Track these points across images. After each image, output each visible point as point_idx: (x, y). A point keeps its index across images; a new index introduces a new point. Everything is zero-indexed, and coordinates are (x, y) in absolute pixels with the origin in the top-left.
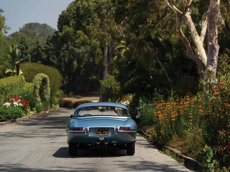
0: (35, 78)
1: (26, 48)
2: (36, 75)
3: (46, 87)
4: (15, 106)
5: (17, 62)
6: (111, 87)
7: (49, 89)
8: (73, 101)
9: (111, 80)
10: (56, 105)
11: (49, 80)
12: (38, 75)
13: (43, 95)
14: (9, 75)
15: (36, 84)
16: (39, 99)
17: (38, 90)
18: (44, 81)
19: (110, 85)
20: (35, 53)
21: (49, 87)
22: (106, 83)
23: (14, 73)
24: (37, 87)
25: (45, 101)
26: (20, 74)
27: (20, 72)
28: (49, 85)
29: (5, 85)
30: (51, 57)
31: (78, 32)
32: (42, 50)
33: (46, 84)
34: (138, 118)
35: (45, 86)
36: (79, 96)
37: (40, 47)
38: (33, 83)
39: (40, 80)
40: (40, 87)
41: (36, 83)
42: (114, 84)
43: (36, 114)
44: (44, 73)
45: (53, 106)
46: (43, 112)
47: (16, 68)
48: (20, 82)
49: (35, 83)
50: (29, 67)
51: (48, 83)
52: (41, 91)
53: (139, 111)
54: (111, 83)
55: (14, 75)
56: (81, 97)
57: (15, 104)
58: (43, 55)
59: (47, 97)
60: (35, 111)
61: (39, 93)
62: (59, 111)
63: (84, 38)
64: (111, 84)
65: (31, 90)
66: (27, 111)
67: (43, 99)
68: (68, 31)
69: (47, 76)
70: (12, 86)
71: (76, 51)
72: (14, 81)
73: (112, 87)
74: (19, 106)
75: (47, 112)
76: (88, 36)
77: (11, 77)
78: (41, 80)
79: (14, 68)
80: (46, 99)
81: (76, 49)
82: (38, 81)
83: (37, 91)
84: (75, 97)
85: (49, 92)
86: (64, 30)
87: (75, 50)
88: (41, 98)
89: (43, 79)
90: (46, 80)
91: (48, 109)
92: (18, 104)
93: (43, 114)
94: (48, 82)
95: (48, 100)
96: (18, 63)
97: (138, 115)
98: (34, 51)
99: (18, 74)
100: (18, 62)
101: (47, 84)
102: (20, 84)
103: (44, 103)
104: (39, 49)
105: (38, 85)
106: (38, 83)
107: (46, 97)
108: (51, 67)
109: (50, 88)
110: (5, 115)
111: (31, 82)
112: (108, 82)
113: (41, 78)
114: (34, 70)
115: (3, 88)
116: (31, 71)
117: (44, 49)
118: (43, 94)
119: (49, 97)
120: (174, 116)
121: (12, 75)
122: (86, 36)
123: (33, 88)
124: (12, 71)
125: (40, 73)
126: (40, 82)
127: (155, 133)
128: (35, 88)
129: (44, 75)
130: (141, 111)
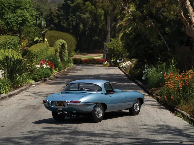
0: (56, 44)
1: (41, 14)
2: (56, 41)
3: (65, 51)
4: (44, 68)
5: (43, 32)
6: (114, 48)
7: (67, 52)
8: (82, 59)
10: (71, 63)
11: (66, 45)
12: (58, 40)
13: (63, 57)
14: (36, 42)
15: (57, 48)
16: (59, 60)
17: (59, 53)
18: (63, 46)
20: (49, 18)
21: (66, 50)
22: (110, 45)
23: (41, 41)
24: (58, 51)
25: (64, 61)
26: (45, 41)
27: (45, 40)
28: (66, 49)
29: (36, 51)
30: (62, 21)
31: (86, 3)
32: (54, 16)
33: (64, 48)
34: (144, 79)
35: (63, 49)
36: (85, 54)
37: (53, 13)
38: (54, 47)
39: (59, 45)
40: (60, 51)
41: (57, 47)
42: (116, 46)
43: (58, 72)
44: (62, 39)
45: (69, 65)
46: (63, 70)
47: (42, 36)
48: (46, 48)
50: (50, 34)
51: (66, 47)
53: (144, 74)
55: (41, 42)
56: (87, 54)
57: (44, 66)
58: (55, 20)
59: (66, 58)
60: (57, 70)
61: (59, 55)
62: (74, 69)
63: (92, 8)
64: (114, 46)
65: (53, 53)
66: (53, 71)
67: (62, 60)
68: (78, 3)
69: (65, 42)
70: (41, 51)
71: (82, 16)
72: (42, 47)
75: (66, 70)
76: (95, 6)
77: (39, 44)
78: (61, 44)
79: (41, 37)
80: (65, 60)
81: (83, 15)
82: (58, 46)
84: (81, 54)
85: (67, 54)
86: (75, 2)
87: (81, 15)
88: (61, 59)
89: (62, 44)
90: (64, 45)
91: (66, 68)
92: (47, 66)
93: (63, 72)
94: (66, 46)
95: (66, 61)
96: (44, 33)
97: (144, 76)
98: (48, 17)
99: (44, 41)
100: (44, 32)
101: (65, 48)
102: (46, 50)
103: (63, 63)
104: (52, 14)
105: (58, 49)
106: (58, 47)
107: (64, 58)
108: (67, 34)
109: (68, 51)
110: (39, 77)
111: (52, 47)
112: (112, 44)
113: (60, 43)
114: (54, 37)
115: (35, 54)
116: (52, 37)
117: (56, 15)
118: (62, 56)
119: (67, 58)
120: (181, 86)
121: (40, 42)
122: (93, 7)
123: (55, 51)
124: (39, 39)
125: (60, 39)
126: (60, 47)
127: (167, 98)
128: (56, 51)
129: (63, 41)
130: (146, 74)
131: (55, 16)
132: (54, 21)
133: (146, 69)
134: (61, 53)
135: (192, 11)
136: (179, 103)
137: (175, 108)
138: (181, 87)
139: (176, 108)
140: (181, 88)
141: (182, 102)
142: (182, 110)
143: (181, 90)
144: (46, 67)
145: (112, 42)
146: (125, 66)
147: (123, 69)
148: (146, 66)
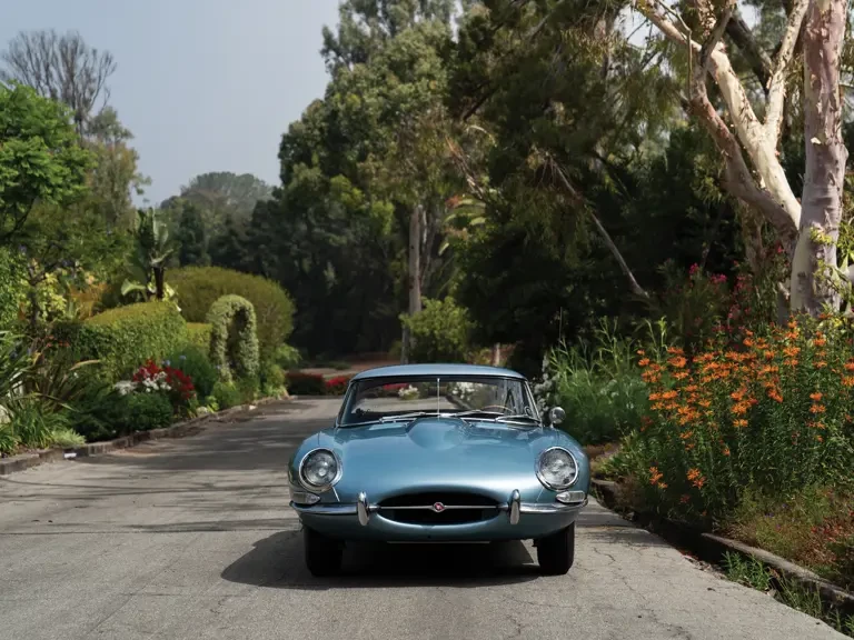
0: (214, 311)
1: (196, 235)
2: (216, 299)
3: (248, 335)
4: (148, 390)
5: (155, 261)
6: (432, 332)
7: (255, 339)
8: (325, 376)
9: (430, 312)
10: (277, 386)
11: (254, 315)
12: (223, 299)
13: (239, 359)
14: (130, 299)
15: (217, 326)
16: (225, 370)
17: (224, 343)
18: (240, 317)
19: (429, 327)
20: (222, 251)
21: (253, 335)
22: (418, 323)
23: (149, 294)
24: (220, 337)
25: (245, 376)
26: (166, 296)
27: (168, 290)
28: (254, 328)
29: (116, 326)
30: (266, 260)
31: (333, 180)
32: (240, 242)
33: (245, 326)
35: (243, 331)
36: (343, 364)
37: (236, 235)
38: (207, 322)
39: (227, 314)
40: (230, 337)
41: (218, 323)
42: (441, 324)
43: (216, 413)
44: (239, 293)
45: (270, 389)
46: (239, 408)
47: (153, 277)
48: (165, 320)
49: (213, 323)
50: (195, 278)
51: (251, 323)
52: (233, 348)
54: (431, 321)
55: (148, 300)
56: (348, 365)
57: (147, 384)
58: (245, 255)
59: (252, 364)
60: (215, 405)
61: (226, 354)
62: (286, 404)
63: (351, 194)
64: (433, 323)
65: (203, 345)
66: (188, 406)
67: (239, 371)
68: (306, 179)
69: (248, 304)
70: (139, 332)
71: (331, 241)
72: (146, 314)
73: (436, 332)
74: (160, 391)
75: (252, 407)
76: (363, 188)
77: (138, 305)
78: (232, 313)
79: (149, 280)
80: (247, 370)
81: (333, 236)
82: (222, 319)
83: (222, 347)
84: (331, 367)
85: (256, 348)
86: (297, 176)
87: (329, 238)
88: (232, 367)
89: (236, 312)
90: (245, 315)
91: (253, 399)
92: (159, 383)
93: (239, 412)
94: (253, 318)
95: (252, 372)
96: (160, 263)
98: (221, 245)
99: (160, 294)
100: (160, 260)
101: (248, 325)
102: (165, 325)
103: (242, 381)
104: (234, 238)
105: (224, 328)
106: (223, 323)
107: (246, 365)
108: (260, 278)
109: (258, 337)
110: (111, 420)
111: (202, 322)
112: (425, 318)
113: (230, 307)
114: (210, 287)
115: (110, 337)
116: (202, 288)
117: (248, 238)
118: (239, 355)
119: (256, 363)
120: (743, 409)
121: (142, 300)
122: (357, 192)
123: (208, 337)
124: (142, 288)
125: (228, 294)
126: (229, 320)
127: (661, 480)
128: (215, 337)
129: (241, 301)
130: (548, 395)
131: (244, 244)
132: (240, 258)
133: (546, 376)
135: (742, 98)
136: (734, 503)
137: (710, 532)
138: (742, 416)
139: (717, 533)
140: (743, 422)
141: (746, 499)
142: (754, 544)
143: (743, 429)
144: (155, 386)
145: (426, 312)
146: (469, 390)
147: (465, 400)
148: (545, 363)
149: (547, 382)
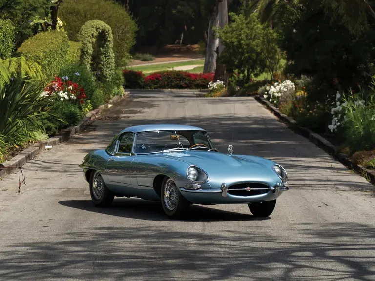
0: (83, 32)
2: (84, 23)
3: (106, 51)
4: (62, 99)
6: (239, 42)
7: (112, 54)
9: (238, 26)
10: (119, 86)
11: (112, 36)
12: (89, 23)
13: (100, 68)
15: (84, 44)
17: (90, 57)
18: (102, 37)
19: (237, 38)
21: (111, 51)
22: (228, 34)
23: (47, 25)
24: (87, 52)
25: (105, 81)
26: (57, 26)
27: (58, 22)
28: (111, 45)
33: (105, 43)
34: (334, 130)
35: (103, 47)
38: (78, 41)
39: (93, 35)
40: (94, 52)
41: (86, 42)
42: (247, 36)
44: (99, 18)
45: (116, 90)
46: (102, 107)
47: (50, 14)
48: (62, 46)
49: (82, 41)
51: (109, 41)
53: (334, 116)
54: (238, 33)
55: (47, 30)
56: (153, 58)
57: (61, 95)
59: (109, 72)
60: (90, 106)
61: (91, 65)
64: (240, 35)
66: (81, 108)
67: (100, 77)
69: (108, 27)
72: (52, 43)
73: (242, 42)
74: (70, 100)
75: (110, 106)
78: (95, 34)
79: (47, 15)
80: (106, 77)
82: (89, 39)
83: (88, 60)
85: (113, 60)
89: (99, 33)
90: (105, 36)
91: (109, 99)
92: (68, 95)
93: (104, 111)
94: (111, 37)
95: (109, 79)
97: (333, 122)
101: (108, 44)
102: (61, 49)
103: (102, 85)
105: (90, 46)
106: (90, 43)
107: (105, 73)
109: (114, 52)
112: (233, 31)
113: (95, 30)
114: (77, 13)
118: (100, 66)
119: (113, 72)
123: (79, 53)
124: (42, 21)
125: (92, 18)
126: (94, 40)
128: (83, 53)
129: (102, 24)
130: (340, 115)
133: (338, 103)
134: (96, 58)
144: (67, 97)
145: (234, 25)
146: (276, 94)
147: (272, 103)
148: (338, 95)
149: (339, 107)
